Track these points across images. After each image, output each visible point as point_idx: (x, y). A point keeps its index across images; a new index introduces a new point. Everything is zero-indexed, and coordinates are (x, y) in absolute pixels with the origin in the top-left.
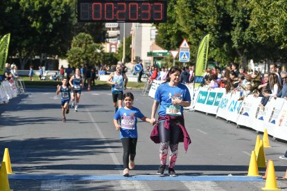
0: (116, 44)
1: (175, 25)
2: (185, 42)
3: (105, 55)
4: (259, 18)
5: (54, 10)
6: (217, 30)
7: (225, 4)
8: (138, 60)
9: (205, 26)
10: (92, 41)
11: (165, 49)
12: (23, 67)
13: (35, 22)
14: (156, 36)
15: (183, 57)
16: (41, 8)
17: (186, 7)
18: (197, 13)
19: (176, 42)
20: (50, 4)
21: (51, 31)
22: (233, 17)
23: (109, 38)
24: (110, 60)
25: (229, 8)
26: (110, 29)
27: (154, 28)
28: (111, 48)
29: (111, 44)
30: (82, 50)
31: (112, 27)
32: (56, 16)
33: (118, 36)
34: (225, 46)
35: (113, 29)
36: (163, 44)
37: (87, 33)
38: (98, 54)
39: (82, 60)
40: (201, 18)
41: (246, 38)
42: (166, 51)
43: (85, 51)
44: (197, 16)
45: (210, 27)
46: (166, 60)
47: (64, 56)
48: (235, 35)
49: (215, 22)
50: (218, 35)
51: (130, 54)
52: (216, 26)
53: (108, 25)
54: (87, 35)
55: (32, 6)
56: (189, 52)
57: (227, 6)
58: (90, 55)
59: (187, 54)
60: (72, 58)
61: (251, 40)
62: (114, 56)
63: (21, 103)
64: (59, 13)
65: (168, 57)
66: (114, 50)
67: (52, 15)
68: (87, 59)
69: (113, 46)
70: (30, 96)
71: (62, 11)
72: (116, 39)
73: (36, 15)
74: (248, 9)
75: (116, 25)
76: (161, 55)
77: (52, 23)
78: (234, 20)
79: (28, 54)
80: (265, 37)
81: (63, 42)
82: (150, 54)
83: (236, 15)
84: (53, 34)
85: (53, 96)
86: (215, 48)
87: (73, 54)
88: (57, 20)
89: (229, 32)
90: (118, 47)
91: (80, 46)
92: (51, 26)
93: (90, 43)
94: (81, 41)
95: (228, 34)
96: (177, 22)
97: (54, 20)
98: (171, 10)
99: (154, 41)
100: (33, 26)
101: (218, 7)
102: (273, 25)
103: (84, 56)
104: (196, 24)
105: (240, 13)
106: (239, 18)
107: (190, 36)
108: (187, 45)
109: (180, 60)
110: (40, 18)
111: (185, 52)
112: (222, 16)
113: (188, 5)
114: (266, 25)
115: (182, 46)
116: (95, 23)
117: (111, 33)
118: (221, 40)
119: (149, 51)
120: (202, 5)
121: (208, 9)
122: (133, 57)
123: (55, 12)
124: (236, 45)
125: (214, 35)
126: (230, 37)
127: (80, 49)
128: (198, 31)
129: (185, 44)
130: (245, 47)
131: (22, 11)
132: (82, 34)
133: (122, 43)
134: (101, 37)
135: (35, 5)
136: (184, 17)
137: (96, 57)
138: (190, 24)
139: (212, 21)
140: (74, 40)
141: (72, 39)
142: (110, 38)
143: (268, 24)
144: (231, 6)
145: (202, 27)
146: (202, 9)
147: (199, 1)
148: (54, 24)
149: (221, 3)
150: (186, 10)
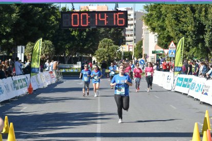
0: (132, 46)
1: (166, 31)
2: (172, 43)
3: (125, 53)
6: (194, 34)
7: (200, 16)
9: (186, 32)
13: (74, 32)
15: (171, 53)
17: (173, 19)
18: (180, 23)
21: (85, 37)
22: (205, 25)
25: (203, 19)
26: (128, 36)
28: (129, 49)
29: (129, 46)
30: (105, 50)
31: (130, 34)
33: (135, 41)
34: (200, 45)
35: (131, 35)
36: (162, 45)
37: (109, 38)
39: (105, 57)
42: (162, 50)
43: (108, 51)
44: (180, 25)
45: (189, 32)
47: (93, 54)
48: (207, 37)
49: (193, 29)
50: (195, 38)
51: (142, 52)
52: (194, 32)
53: (127, 33)
54: (109, 40)
58: (111, 53)
60: (99, 56)
62: (131, 54)
63: (56, 87)
66: (131, 50)
68: (109, 56)
69: (130, 47)
70: (64, 82)
78: (206, 27)
81: (94, 44)
82: (153, 52)
84: (86, 40)
85: (80, 82)
86: (193, 47)
87: (99, 53)
88: (89, 29)
89: (203, 35)
91: (104, 47)
92: (85, 34)
93: (111, 45)
94: (105, 44)
95: (201, 37)
96: (167, 29)
97: (87, 30)
98: (163, 21)
99: (156, 43)
100: (73, 34)
101: (195, 18)
103: (107, 54)
104: (179, 30)
105: (210, 22)
106: (209, 26)
107: (176, 39)
108: (174, 45)
109: (169, 56)
110: (78, 29)
111: (172, 50)
112: (197, 24)
113: (174, 17)
115: (171, 46)
117: (128, 38)
118: (199, 41)
120: (183, 18)
121: (187, 20)
124: (207, 45)
125: (192, 37)
126: (203, 39)
127: (104, 49)
128: (181, 34)
129: (172, 44)
132: (106, 39)
134: (121, 41)
136: (171, 26)
138: (176, 30)
139: (190, 28)
140: (100, 43)
141: (99, 43)
142: (127, 41)
145: (184, 32)
146: (184, 20)
147: (181, 15)
148: (87, 33)
149: (197, 15)
150: (173, 21)
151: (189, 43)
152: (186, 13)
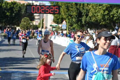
0: (38, 22)
3: (34, 26)
4: (92, 13)
5: (15, 8)
7: (80, 7)
8: (46, 28)
10: (29, 20)
11: (56, 24)
12: (3, 30)
13: (8, 13)
14: (53, 19)
15: (63, 27)
16: (10, 8)
17: (65, 8)
19: (60, 22)
20: (14, 6)
21: (14, 16)
22: (83, 12)
23: (35, 19)
24: (36, 28)
25: (81, 9)
27: (53, 16)
28: (36, 23)
29: (36, 22)
30: (25, 23)
32: (16, 11)
33: (39, 19)
34: (79, 23)
36: (56, 22)
37: (27, 17)
38: (31, 25)
39: (25, 28)
40: (71, 13)
41: (87, 20)
42: (57, 25)
43: (27, 24)
44: (69, 12)
45: (74, 16)
46: (57, 28)
47: (18, 26)
48: (83, 19)
49: (76, 14)
50: (77, 19)
52: (76, 16)
53: (35, 14)
54: (27, 18)
55: (7, 7)
56: (66, 25)
57: (80, 8)
58: (28, 25)
59: (65, 26)
60: (21, 27)
61: (89, 21)
62: (37, 26)
64: (17, 9)
65: (58, 27)
66: (37, 24)
67: (14, 10)
69: (37, 22)
71: (18, 9)
72: (38, 20)
73: (8, 10)
74: (88, 9)
75: (38, 14)
76: (55, 26)
77: (14, 13)
78: (83, 13)
79: (5, 25)
80: (94, 20)
81: (18, 20)
82: (51, 26)
83: (84, 11)
86: (76, 24)
87: (22, 25)
88: (16, 12)
89: (81, 18)
90: (39, 23)
92: (14, 14)
93: (28, 21)
94: (25, 20)
95: (80, 19)
96: (62, 14)
97: (15, 12)
99: (52, 21)
101: (77, 9)
102: (98, 16)
103: (26, 26)
104: (69, 15)
105: (85, 11)
106: (85, 13)
109: (62, 28)
110: (10, 11)
111: (64, 25)
112: (78, 12)
113: (66, 7)
114: (95, 15)
116: (30, 14)
117: (36, 17)
118: (79, 21)
119: (50, 24)
120: (71, 8)
121: (73, 9)
122: (44, 27)
123: (15, 9)
124: (83, 23)
125: (75, 19)
126: (81, 20)
128: (70, 17)
129: (64, 22)
130: (87, 24)
131: (3, 9)
132: (26, 18)
133: (40, 21)
134: (32, 19)
135: (8, 6)
136: (64, 12)
137: (30, 26)
138: (67, 14)
139: (75, 14)
141: (22, 19)
143: (96, 15)
144: (82, 8)
145: (71, 16)
146: (71, 9)
147: (70, 6)
148: (15, 14)
149: (78, 7)
150: (65, 9)
151: (74, 22)
152: (72, 5)
